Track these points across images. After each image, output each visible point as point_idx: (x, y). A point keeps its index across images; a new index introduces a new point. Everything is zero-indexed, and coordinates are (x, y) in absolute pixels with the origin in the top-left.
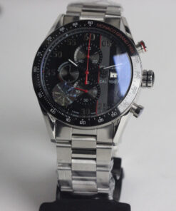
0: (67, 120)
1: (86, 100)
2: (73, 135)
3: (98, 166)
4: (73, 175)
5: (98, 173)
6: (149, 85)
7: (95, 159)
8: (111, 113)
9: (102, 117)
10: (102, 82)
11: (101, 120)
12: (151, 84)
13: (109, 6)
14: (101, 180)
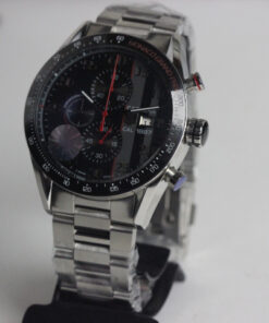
0: (66, 183)
1: (99, 156)
2: (77, 206)
3: (112, 257)
4: (76, 268)
5: (112, 268)
6: (196, 141)
7: (107, 247)
8: (130, 179)
9: (116, 183)
10: (127, 130)
11: (115, 188)
12: (200, 142)
13: (166, 15)
14: (116, 279)
